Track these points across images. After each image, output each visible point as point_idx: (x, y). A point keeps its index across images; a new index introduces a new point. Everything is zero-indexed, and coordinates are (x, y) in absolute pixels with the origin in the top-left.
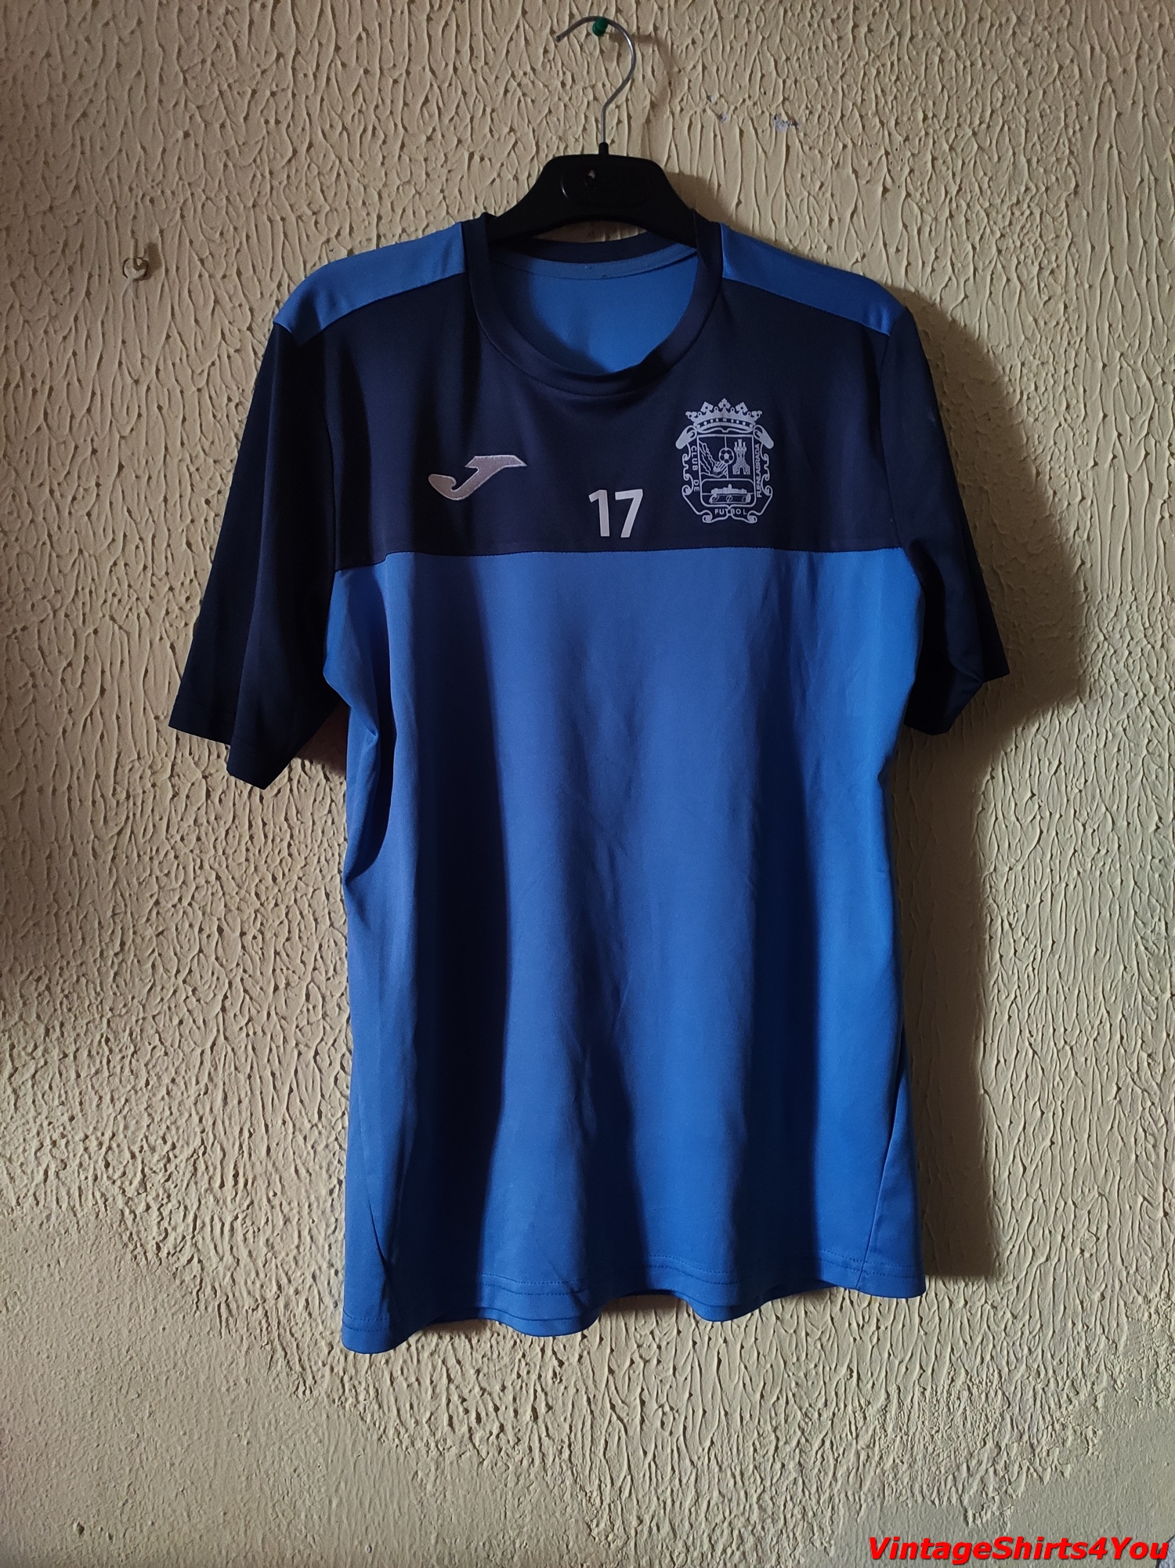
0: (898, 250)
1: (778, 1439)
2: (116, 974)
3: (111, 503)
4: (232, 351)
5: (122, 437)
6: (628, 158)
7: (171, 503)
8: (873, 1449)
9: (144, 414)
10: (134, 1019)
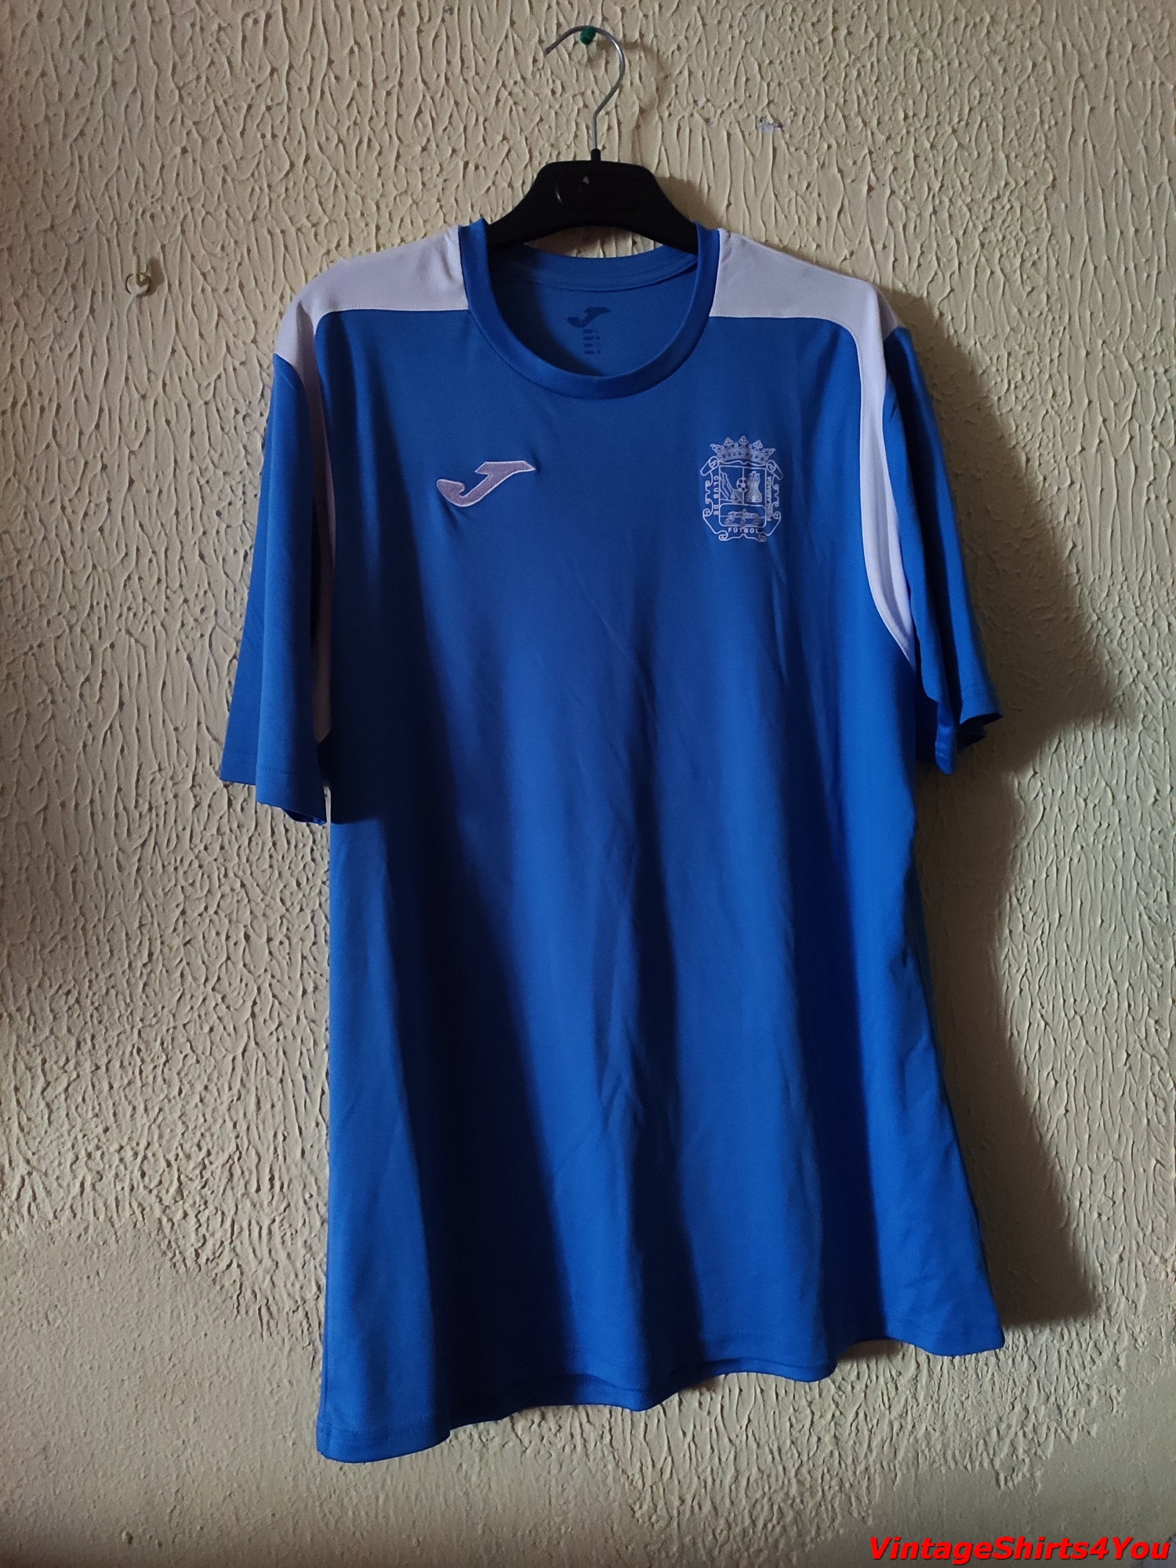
0: (885, 247)
1: (813, 1413)
2: (145, 985)
3: (123, 518)
4: (237, 363)
5: (131, 452)
6: (618, 165)
7: (182, 516)
8: (906, 1419)
9: (153, 428)
10: (164, 1029)
